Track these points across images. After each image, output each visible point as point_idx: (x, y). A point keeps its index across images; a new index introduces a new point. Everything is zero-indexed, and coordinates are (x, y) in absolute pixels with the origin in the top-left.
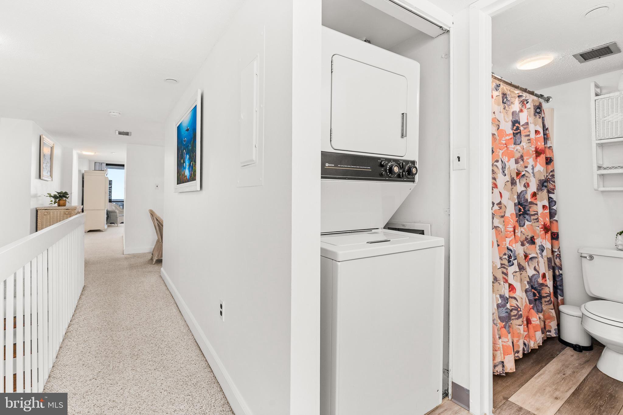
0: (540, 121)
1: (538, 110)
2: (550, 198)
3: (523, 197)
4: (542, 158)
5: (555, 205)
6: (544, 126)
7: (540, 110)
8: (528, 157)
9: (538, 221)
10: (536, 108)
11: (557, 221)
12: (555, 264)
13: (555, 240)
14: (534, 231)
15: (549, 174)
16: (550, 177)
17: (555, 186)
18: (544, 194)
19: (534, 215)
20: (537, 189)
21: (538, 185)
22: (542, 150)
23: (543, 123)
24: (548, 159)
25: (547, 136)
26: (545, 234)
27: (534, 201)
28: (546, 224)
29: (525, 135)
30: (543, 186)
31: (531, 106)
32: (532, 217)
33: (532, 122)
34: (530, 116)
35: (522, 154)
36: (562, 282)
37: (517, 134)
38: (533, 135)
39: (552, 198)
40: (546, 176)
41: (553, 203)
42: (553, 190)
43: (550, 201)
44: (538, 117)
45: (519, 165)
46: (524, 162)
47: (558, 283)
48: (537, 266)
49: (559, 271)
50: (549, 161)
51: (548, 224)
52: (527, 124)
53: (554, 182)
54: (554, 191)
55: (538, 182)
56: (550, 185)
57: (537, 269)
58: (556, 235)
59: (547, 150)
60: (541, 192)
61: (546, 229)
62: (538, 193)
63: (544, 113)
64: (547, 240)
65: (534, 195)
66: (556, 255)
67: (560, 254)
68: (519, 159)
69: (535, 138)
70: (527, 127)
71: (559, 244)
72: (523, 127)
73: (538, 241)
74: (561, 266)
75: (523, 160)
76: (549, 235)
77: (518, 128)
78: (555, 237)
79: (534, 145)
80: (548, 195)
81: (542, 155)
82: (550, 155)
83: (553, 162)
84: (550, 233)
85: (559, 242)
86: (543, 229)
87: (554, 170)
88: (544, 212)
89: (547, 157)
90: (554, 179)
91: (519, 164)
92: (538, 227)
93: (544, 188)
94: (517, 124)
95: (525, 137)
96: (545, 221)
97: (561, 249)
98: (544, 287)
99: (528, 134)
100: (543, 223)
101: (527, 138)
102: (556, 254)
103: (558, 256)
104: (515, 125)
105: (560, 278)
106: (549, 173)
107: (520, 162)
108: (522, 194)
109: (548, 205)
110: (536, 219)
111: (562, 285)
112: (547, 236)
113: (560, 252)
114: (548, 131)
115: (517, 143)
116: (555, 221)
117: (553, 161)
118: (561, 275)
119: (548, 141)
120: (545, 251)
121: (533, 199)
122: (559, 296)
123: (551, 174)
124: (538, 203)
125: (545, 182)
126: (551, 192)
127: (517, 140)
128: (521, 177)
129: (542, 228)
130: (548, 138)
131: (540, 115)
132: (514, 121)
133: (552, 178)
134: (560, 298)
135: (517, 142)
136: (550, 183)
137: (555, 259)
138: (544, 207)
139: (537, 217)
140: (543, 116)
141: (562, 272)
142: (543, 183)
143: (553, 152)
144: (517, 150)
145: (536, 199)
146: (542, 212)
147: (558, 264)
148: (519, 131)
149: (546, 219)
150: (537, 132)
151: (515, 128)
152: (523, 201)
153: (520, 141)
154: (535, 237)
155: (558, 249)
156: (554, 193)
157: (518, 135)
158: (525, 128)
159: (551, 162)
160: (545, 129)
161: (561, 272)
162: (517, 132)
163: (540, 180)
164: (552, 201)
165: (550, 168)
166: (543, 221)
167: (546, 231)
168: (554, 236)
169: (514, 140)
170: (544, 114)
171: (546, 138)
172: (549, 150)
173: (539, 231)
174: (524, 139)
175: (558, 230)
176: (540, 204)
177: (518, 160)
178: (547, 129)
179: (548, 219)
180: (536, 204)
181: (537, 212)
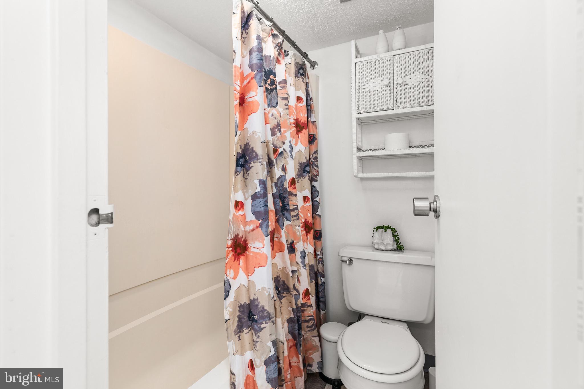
0: (303, 85)
1: (301, 71)
2: (313, 187)
3: (281, 185)
4: (304, 135)
5: (318, 195)
6: (307, 94)
7: (304, 72)
8: (286, 129)
9: (298, 219)
10: (299, 67)
11: (320, 216)
12: (318, 270)
13: (318, 240)
14: (294, 234)
15: (312, 157)
16: (313, 160)
17: (318, 172)
18: (306, 181)
19: (293, 210)
20: (298, 175)
21: (298, 169)
22: (304, 123)
23: (307, 90)
24: (311, 137)
25: (311, 108)
26: (306, 234)
27: (292, 190)
28: (307, 221)
29: (283, 98)
30: (304, 171)
31: (291, 61)
32: (293, 214)
33: (292, 83)
34: (289, 75)
35: (279, 121)
36: (325, 292)
37: (272, 90)
38: (292, 102)
39: (315, 187)
40: (308, 158)
41: (316, 193)
42: (316, 176)
43: (313, 190)
44: (301, 80)
45: (275, 138)
46: (281, 133)
47: (321, 295)
48: (297, 283)
49: (322, 278)
50: (312, 139)
51: (310, 220)
52: (285, 81)
53: (317, 166)
54: (317, 178)
55: (299, 166)
56: (313, 170)
57: (297, 288)
58: (318, 234)
59: (310, 125)
60: (302, 179)
61: (307, 227)
62: (298, 180)
63: (308, 77)
64: (308, 242)
65: (293, 182)
66: (319, 259)
67: (323, 257)
68: (276, 128)
69: (296, 105)
70: (285, 86)
71: (322, 244)
72: (280, 85)
73: (299, 247)
74: (324, 272)
75: (280, 131)
76: (311, 236)
77: (273, 83)
78: (318, 236)
79: (293, 115)
80: (311, 183)
81: (304, 130)
82: (314, 132)
83: (316, 141)
84: (312, 232)
85: (322, 242)
86: (303, 229)
87: (317, 151)
88: (305, 205)
89: (310, 134)
90: (317, 162)
91: (276, 136)
92: (299, 226)
93: (305, 174)
94: (272, 76)
95: (282, 100)
96: (306, 217)
97: (323, 251)
98: (305, 309)
99: (286, 96)
100: (303, 221)
101: (285, 102)
102: (319, 257)
103: (320, 259)
104: (269, 78)
105: (323, 288)
106: (312, 155)
107: (277, 134)
108: (280, 180)
109: (310, 196)
110: (296, 216)
111: (324, 296)
112: (308, 236)
113: (322, 255)
114: (312, 101)
115: (273, 105)
116: (318, 216)
117: (316, 139)
118: (323, 284)
119: (312, 114)
120: (306, 258)
121: (292, 188)
122: (321, 310)
123: (314, 156)
124: (298, 193)
125: (307, 166)
126: (315, 179)
127: (273, 101)
128: (279, 156)
129: (302, 227)
130: (312, 111)
131: (304, 77)
132: (268, 70)
133: (316, 162)
134: (322, 312)
135: (273, 103)
136: (313, 167)
137: (318, 265)
138: (305, 199)
139: (296, 214)
140: (307, 81)
141: (325, 280)
142: (305, 167)
143: (316, 128)
144: (273, 115)
145: (295, 188)
146: (303, 205)
147: (320, 270)
148: (274, 86)
149: (307, 214)
150: (299, 99)
151: (269, 81)
152: (282, 191)
153: (276, 101)
154: (295, 241)
155: (321, 251)
156: (317, 181)
157: (274, 92)
158: (283, 88)
159: (315, 141)
160: (309, 98)
161: (323, 280)
162: (272, 87)
163: (300, 164)
164: (315, 191)
165: (313, 147)
166: (304, 217)
167: (307, 230)
168: (316, 236)
169: (269, 99)
170: (308, 79)
171: (309, 110)
172: (313, 126)
173: (300, 231)
174: (281, 103)
175: (321, 228)
176: (300, 195)
177: (274, 130)
178: (311, 99)
179: (310, 215)
180: (296, 195)
181: (297, 206)
